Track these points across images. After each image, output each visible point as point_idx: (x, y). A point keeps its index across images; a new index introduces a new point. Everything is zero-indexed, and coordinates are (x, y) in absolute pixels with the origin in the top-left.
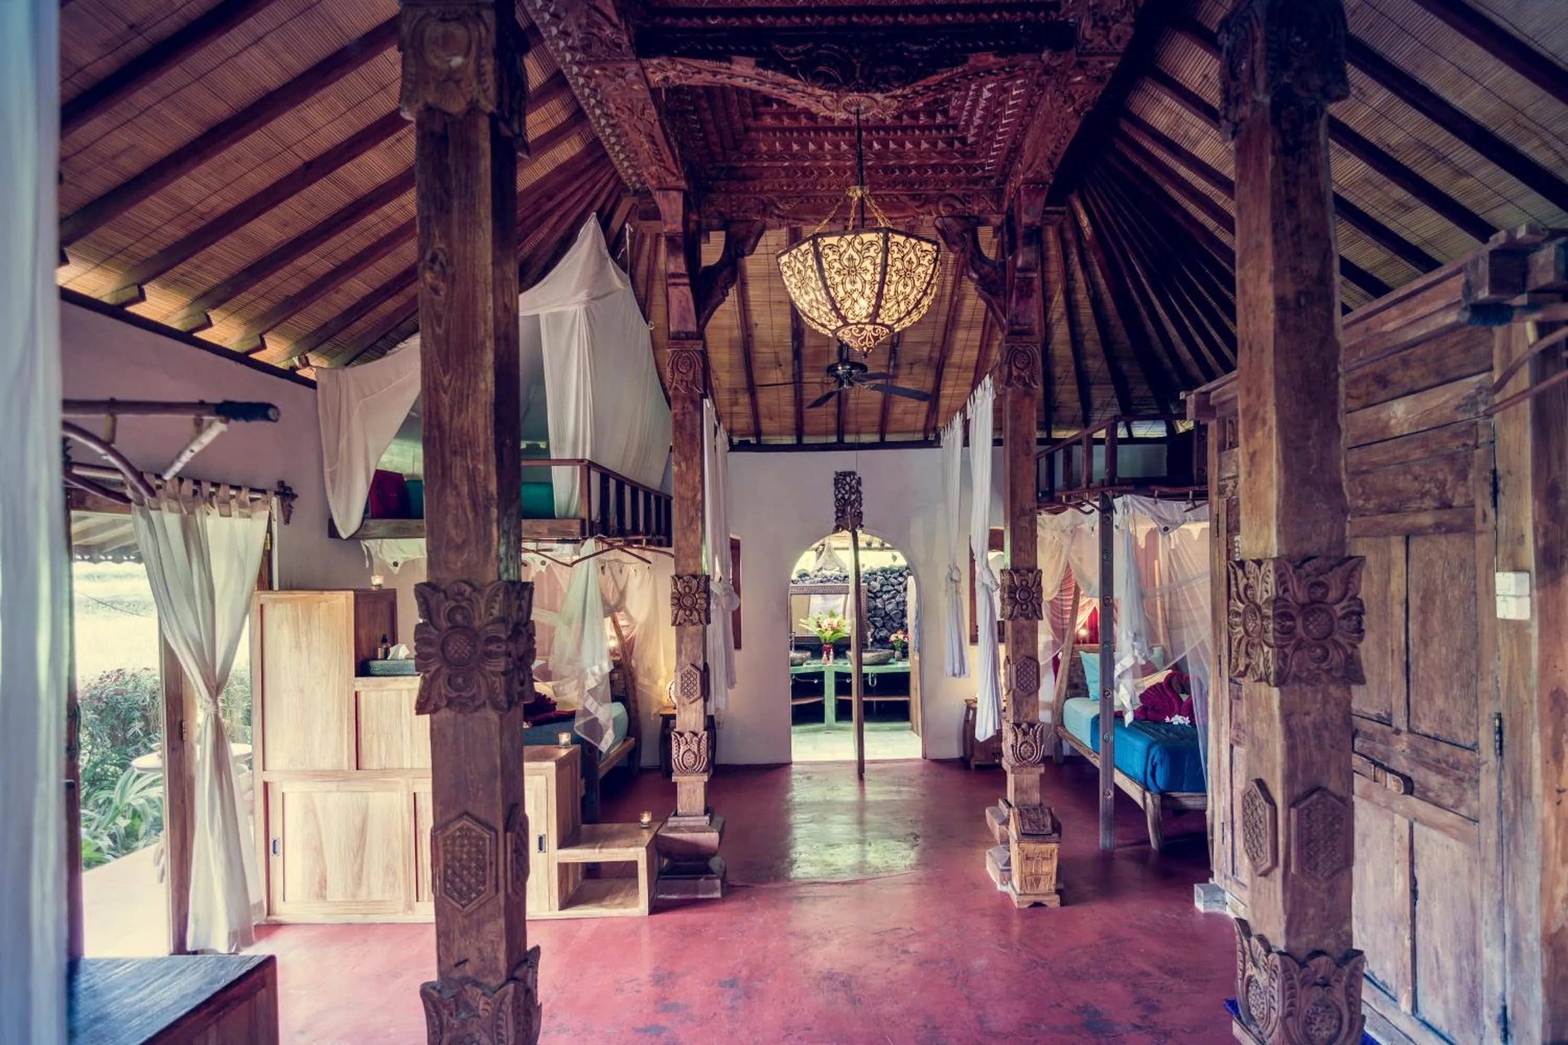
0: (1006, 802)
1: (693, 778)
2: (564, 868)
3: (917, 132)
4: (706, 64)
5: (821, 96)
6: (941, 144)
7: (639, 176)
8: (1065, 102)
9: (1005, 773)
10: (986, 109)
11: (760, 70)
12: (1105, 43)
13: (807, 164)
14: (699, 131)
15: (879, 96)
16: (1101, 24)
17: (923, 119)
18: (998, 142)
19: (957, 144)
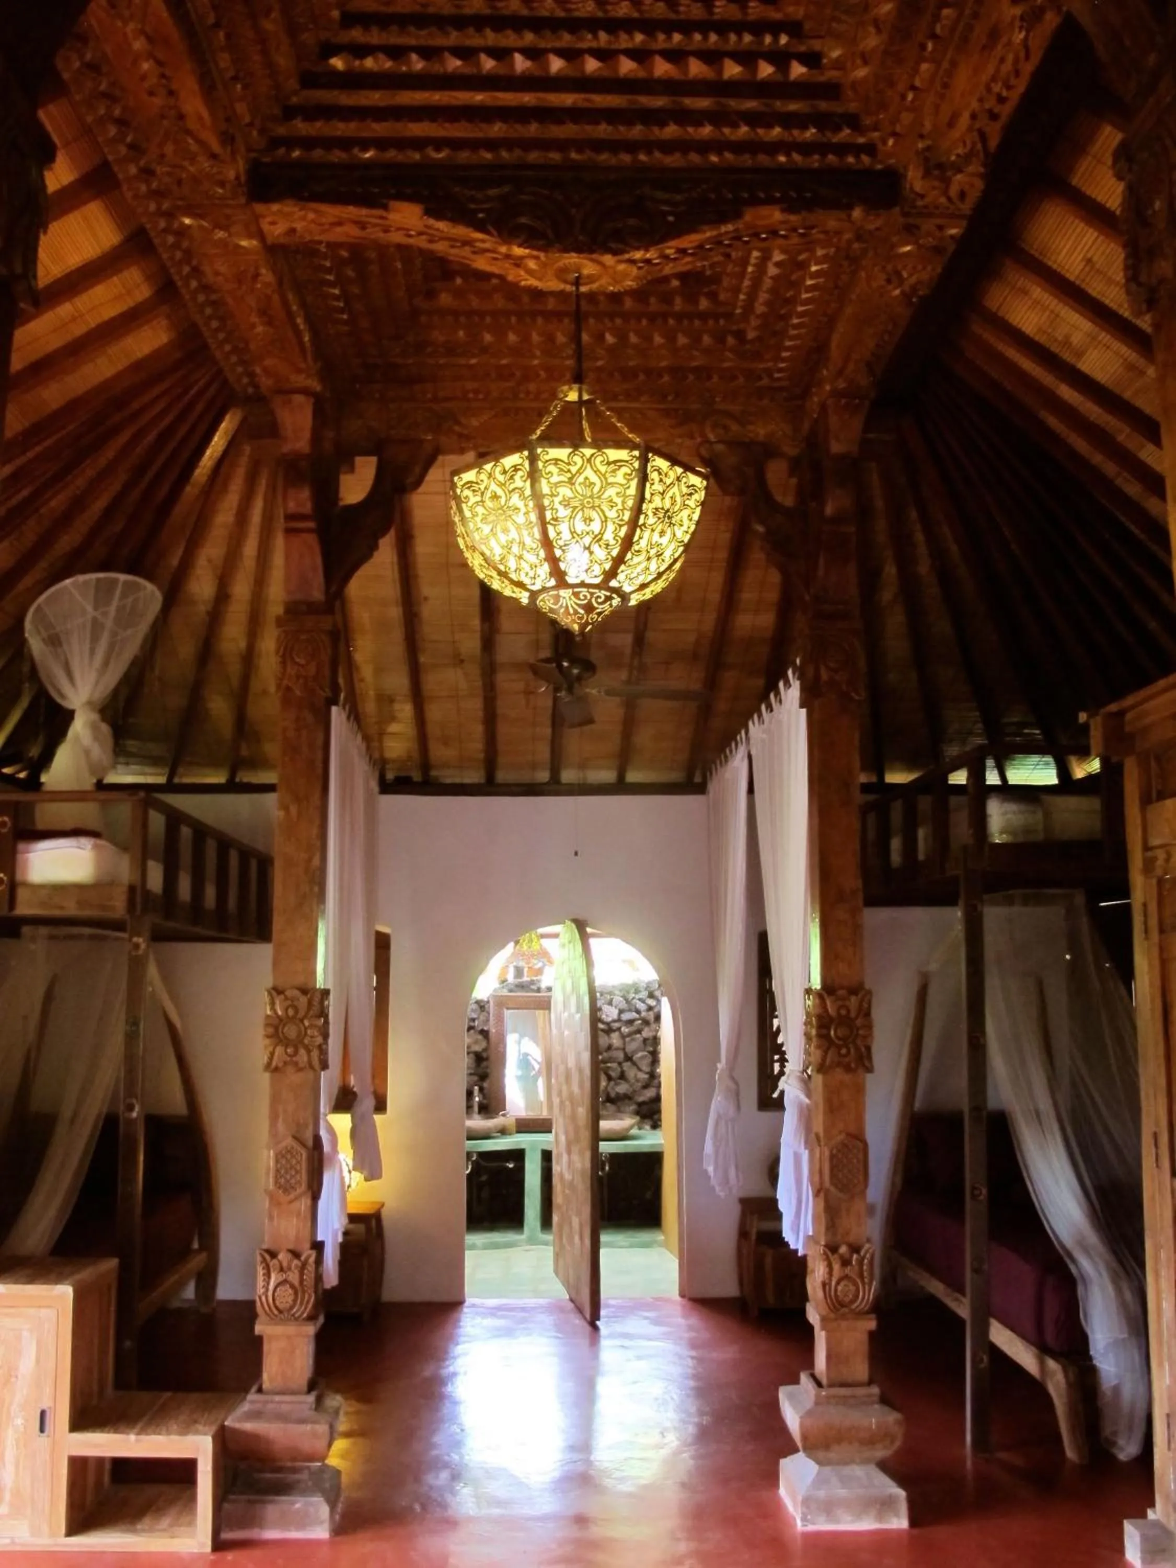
0: (813, 1377)
1: (291, 1329)
2: (78, 1465)
3: (671, 322)
4: (351, 211)
5: (522, 258)
6: (707, 340)
7: (252, 375)
8: (889, 281)
9: (810, 1328)
10: (774, 291)
11: (431, 222)
12: (943, 200)
13: (504, 362)
14: (342, 311)
15: (608, 259)
16: (936, 172)
17: (678, 304)
18: (792, 338)
19: (731, 341)
